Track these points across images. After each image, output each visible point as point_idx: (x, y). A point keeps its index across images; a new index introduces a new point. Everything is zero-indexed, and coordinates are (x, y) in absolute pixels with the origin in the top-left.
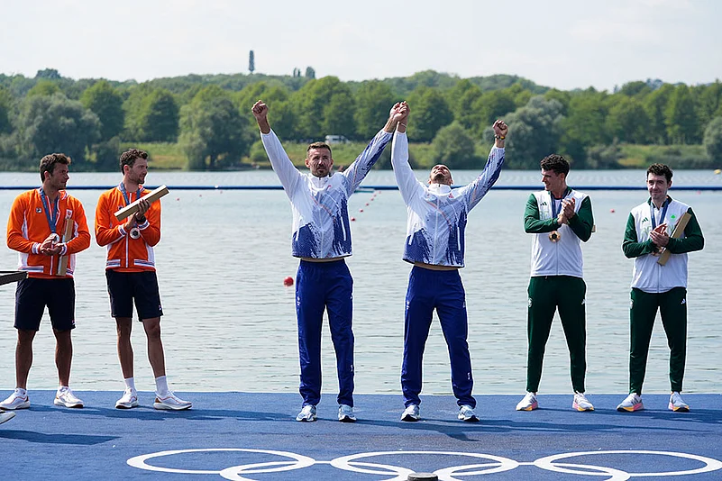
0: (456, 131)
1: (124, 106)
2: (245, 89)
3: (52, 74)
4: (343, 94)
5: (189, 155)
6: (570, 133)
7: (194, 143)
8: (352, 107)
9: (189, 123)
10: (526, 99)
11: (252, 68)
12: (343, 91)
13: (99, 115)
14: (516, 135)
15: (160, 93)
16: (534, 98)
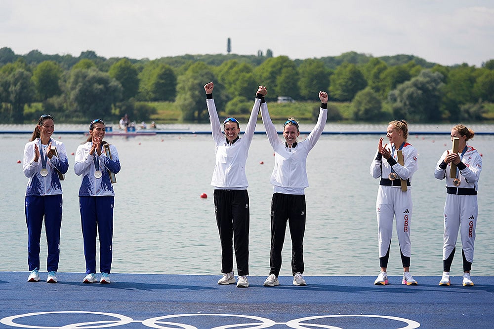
0: (369, 94)
1: (140, 76)
2: (223, 64)
3: (91, 54)
4: (290, 69)
5: (183, 110)
6: (449, 95)
7: (187, 102)
8: (296, 77)
9: (183, 88)
10: (418, 71)
11: (229, 50)
12: (290, 66)
13: (121, 83)
14: (410, 96)
15: (163, 67)
16: (424, 70)
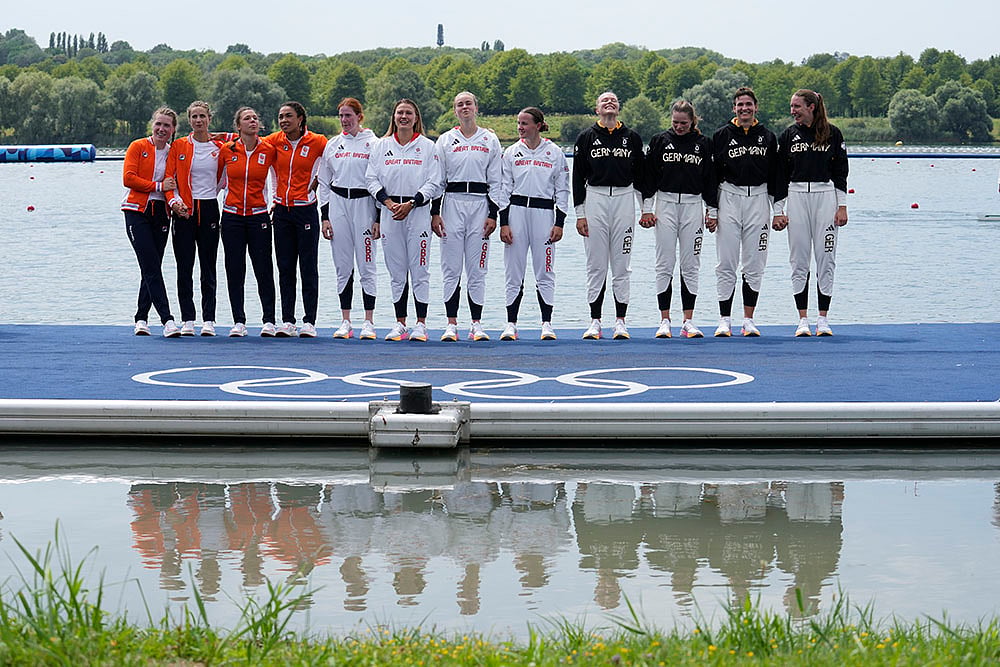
1: (311, 81)
2: (432, 62)
3: (242, 49)
4: (529, 67)
8: (538, 79)
9: (375, 96)
10: (712, 71)
11: (440, 42)
12: (528, 64)
13: (286, 89)
14: (702, 107)
15: (345, 67)
16: (721, 70)
